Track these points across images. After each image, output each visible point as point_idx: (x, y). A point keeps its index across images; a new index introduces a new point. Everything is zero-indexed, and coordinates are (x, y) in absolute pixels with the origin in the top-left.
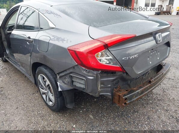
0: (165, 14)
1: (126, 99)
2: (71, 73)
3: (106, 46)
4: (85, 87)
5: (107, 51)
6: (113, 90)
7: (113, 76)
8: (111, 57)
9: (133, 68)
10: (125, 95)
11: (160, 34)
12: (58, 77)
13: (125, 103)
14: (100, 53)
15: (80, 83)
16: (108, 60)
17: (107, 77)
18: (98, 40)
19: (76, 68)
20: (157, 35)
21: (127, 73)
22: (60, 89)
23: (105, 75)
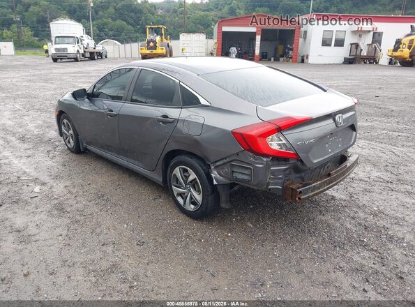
0: (365, 63)
1: (300, 192)
2: (232, 161)
3: (279, 130)
4: (250, 179)
5: (280, 134)
6: (284, 182)
7: (285, 165)
8: (284, 142)
9: (309, 155)
10: (299, 188)
11: (340, 115)
12: (212, 167)
13: (299, 198)
14: (270, 137)
15: (243, 174)
16: (279, 145)
17: (279, 165)
18: (269, 122)
19: (240, 154)
20: (337, 117)
21: (301, 161)
22: (215, 183)
23: (276, 162)
